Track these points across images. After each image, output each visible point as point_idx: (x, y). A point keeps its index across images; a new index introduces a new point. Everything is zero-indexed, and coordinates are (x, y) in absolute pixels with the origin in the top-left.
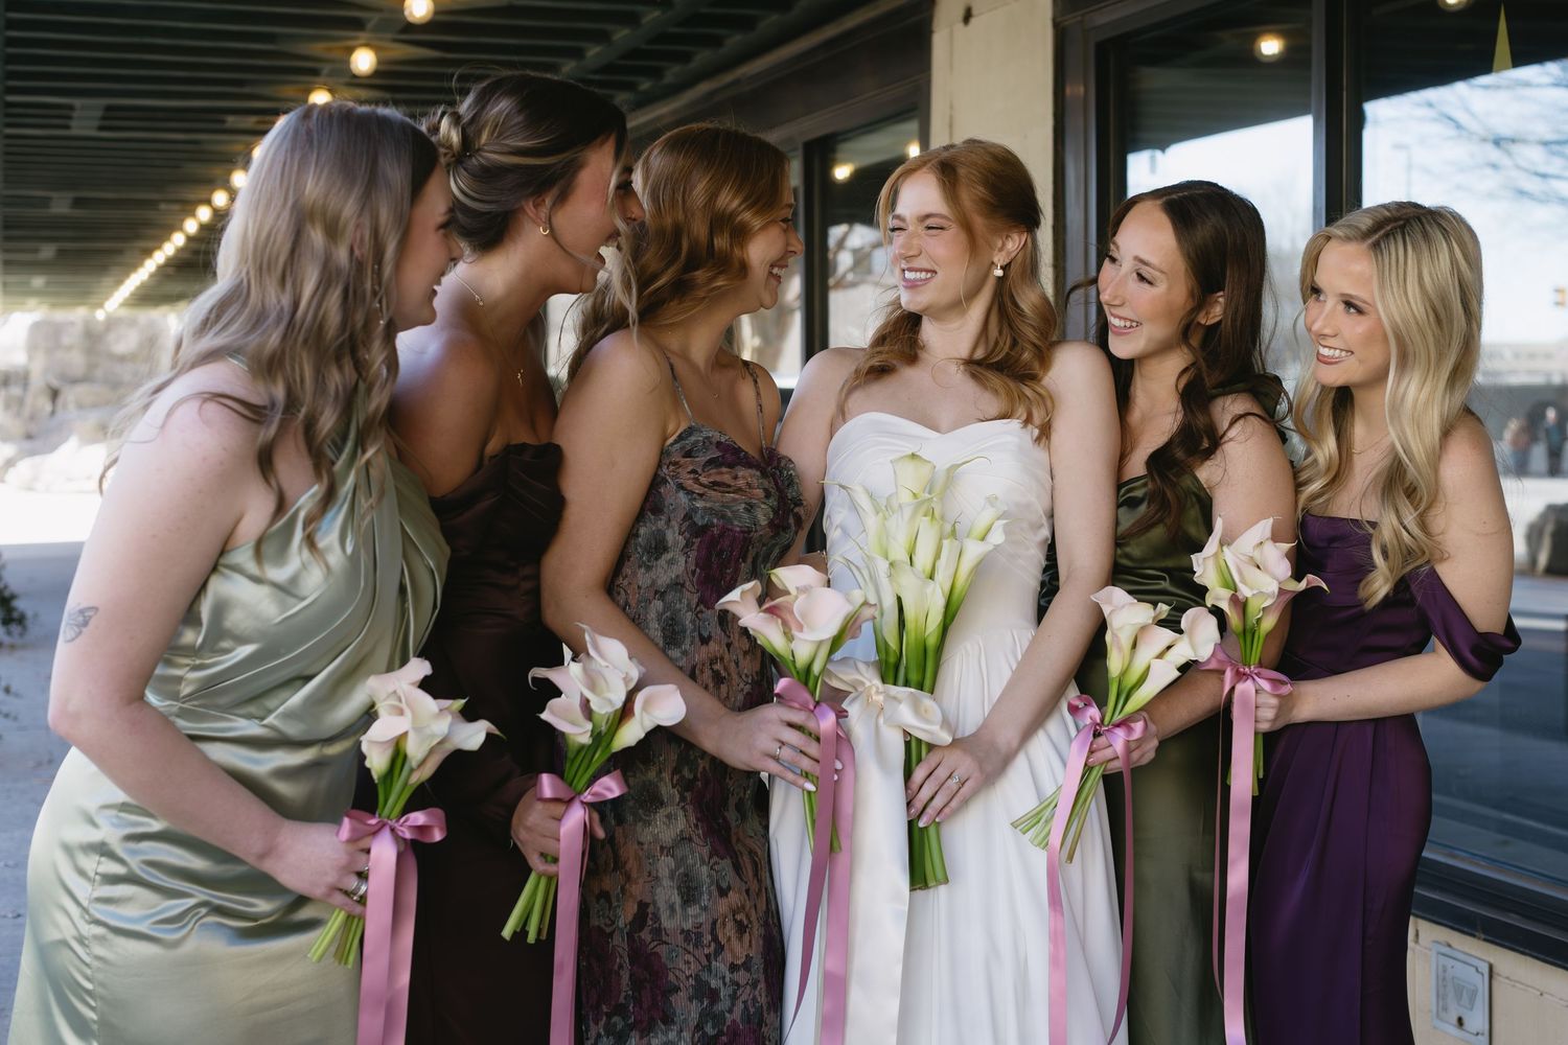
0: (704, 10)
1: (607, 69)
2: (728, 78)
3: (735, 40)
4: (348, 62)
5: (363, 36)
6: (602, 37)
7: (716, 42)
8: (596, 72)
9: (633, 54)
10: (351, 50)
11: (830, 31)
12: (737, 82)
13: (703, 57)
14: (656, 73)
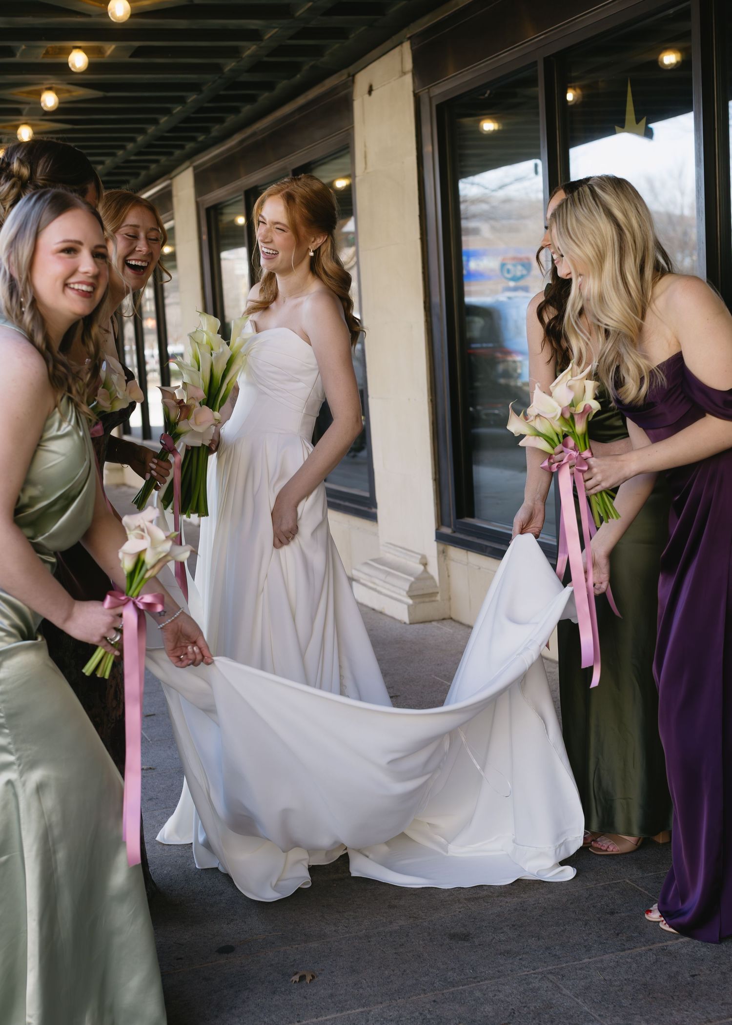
0: (222, 93)
1: (174, 129)
2: (249, 131)
3: (247, 109)
4: (16, 134)
5: (23, 118)
6: (167, 111)
7: (236, 110)
8: (168, 132)
9: (187, 120)
10: (17, 127)
11: (301, 101)
12: (254, 134)
13: (231, 120)
14: (206, 131)
